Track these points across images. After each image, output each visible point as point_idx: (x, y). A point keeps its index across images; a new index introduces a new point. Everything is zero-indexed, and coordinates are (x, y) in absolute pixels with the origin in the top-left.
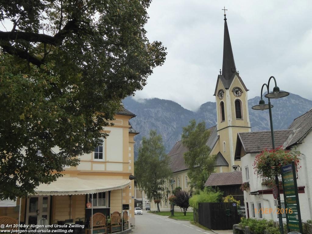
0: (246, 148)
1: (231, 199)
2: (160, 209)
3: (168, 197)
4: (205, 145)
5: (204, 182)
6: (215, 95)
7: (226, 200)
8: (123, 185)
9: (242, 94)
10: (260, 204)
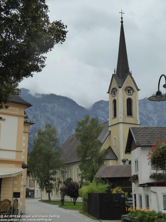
0: (136, 142)
1: (119, 190)
2: (51, 198)
3: (59, 187)
4: (97, 139)
5: (94, 174)
6: (108, 93)
7: (114, 191)
8: (15, 173)
9: (134, 93)
10: (148, 196)
